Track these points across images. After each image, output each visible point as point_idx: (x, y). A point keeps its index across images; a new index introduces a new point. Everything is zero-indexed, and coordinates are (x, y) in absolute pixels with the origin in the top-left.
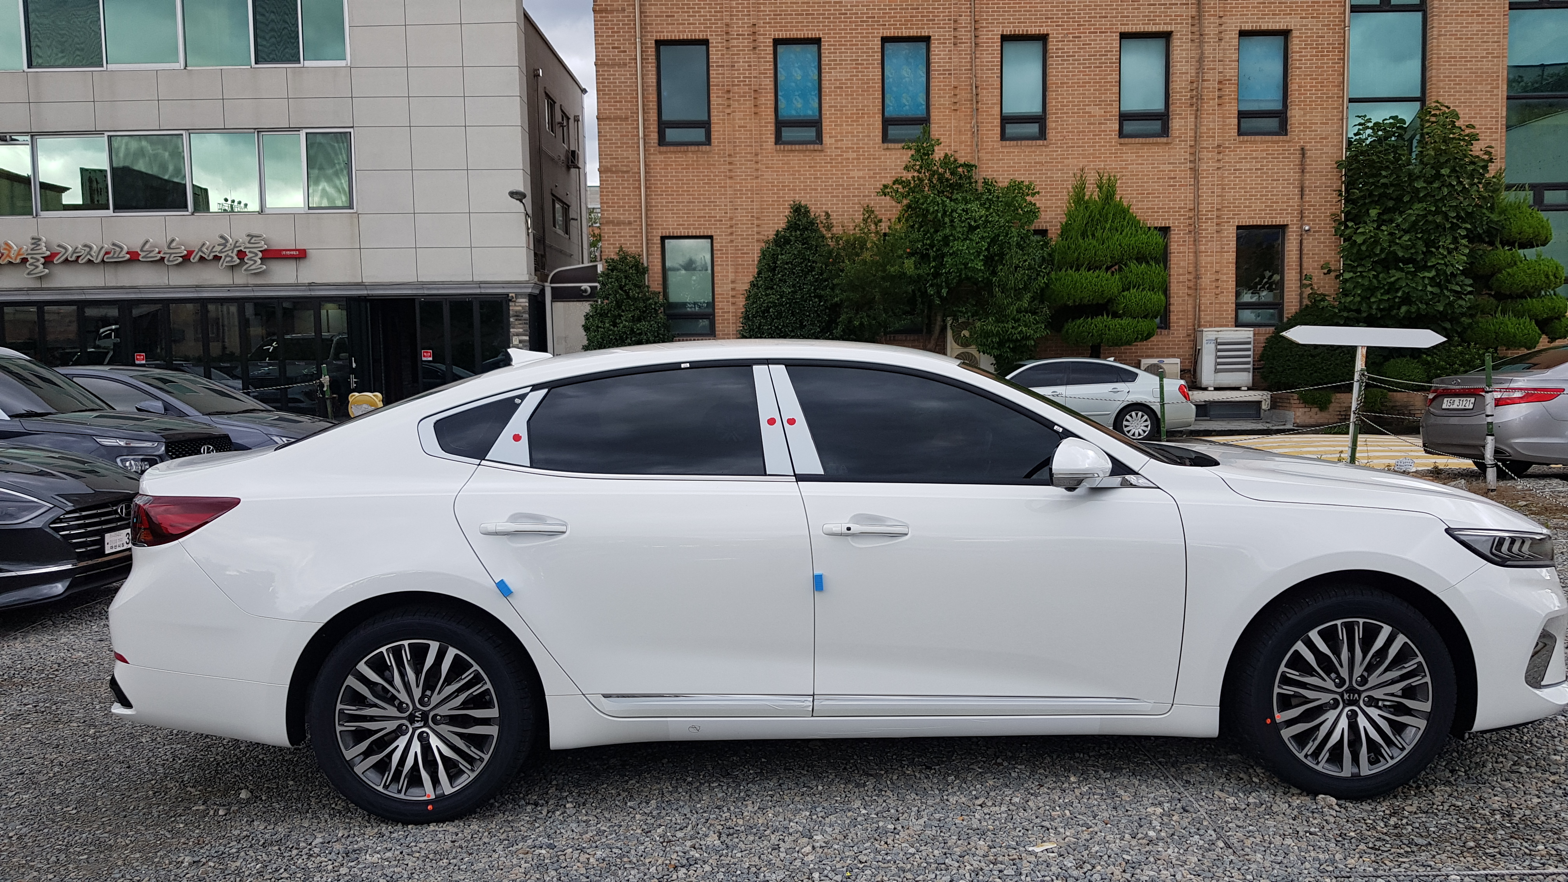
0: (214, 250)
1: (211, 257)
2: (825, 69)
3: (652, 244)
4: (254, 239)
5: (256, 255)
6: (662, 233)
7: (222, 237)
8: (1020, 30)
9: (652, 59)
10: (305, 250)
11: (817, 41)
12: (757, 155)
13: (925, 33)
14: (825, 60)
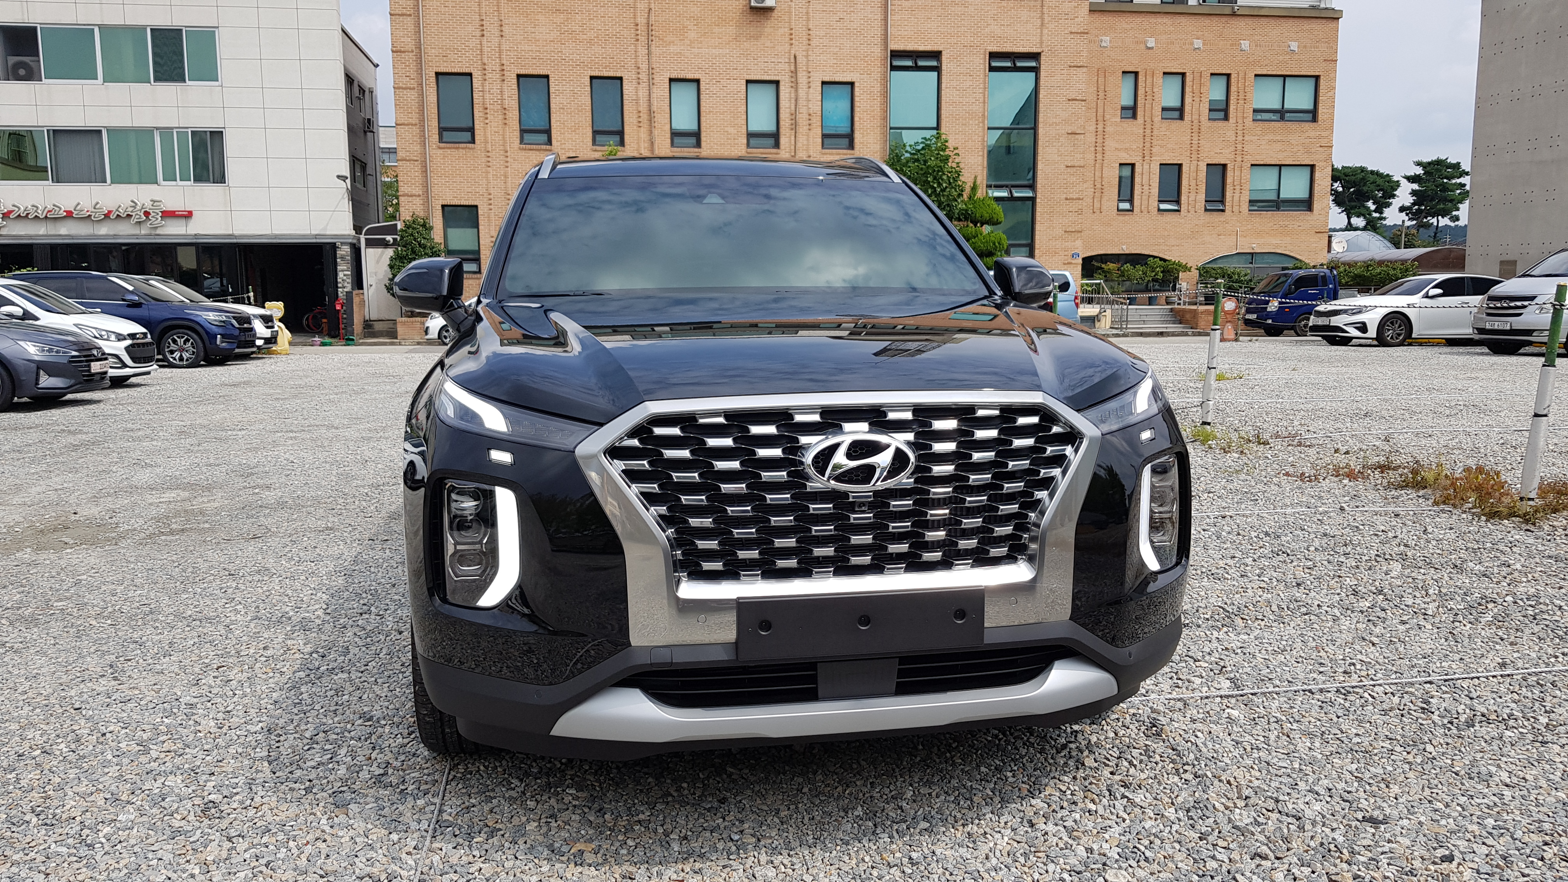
2: (552, 96)
3: (435, 211)
6: (443, 202)
8: (681, 76)
9: (434, 85)
11: (547, 77)
12: (507, 152)
13: (618, 75)
14: (552, 90)
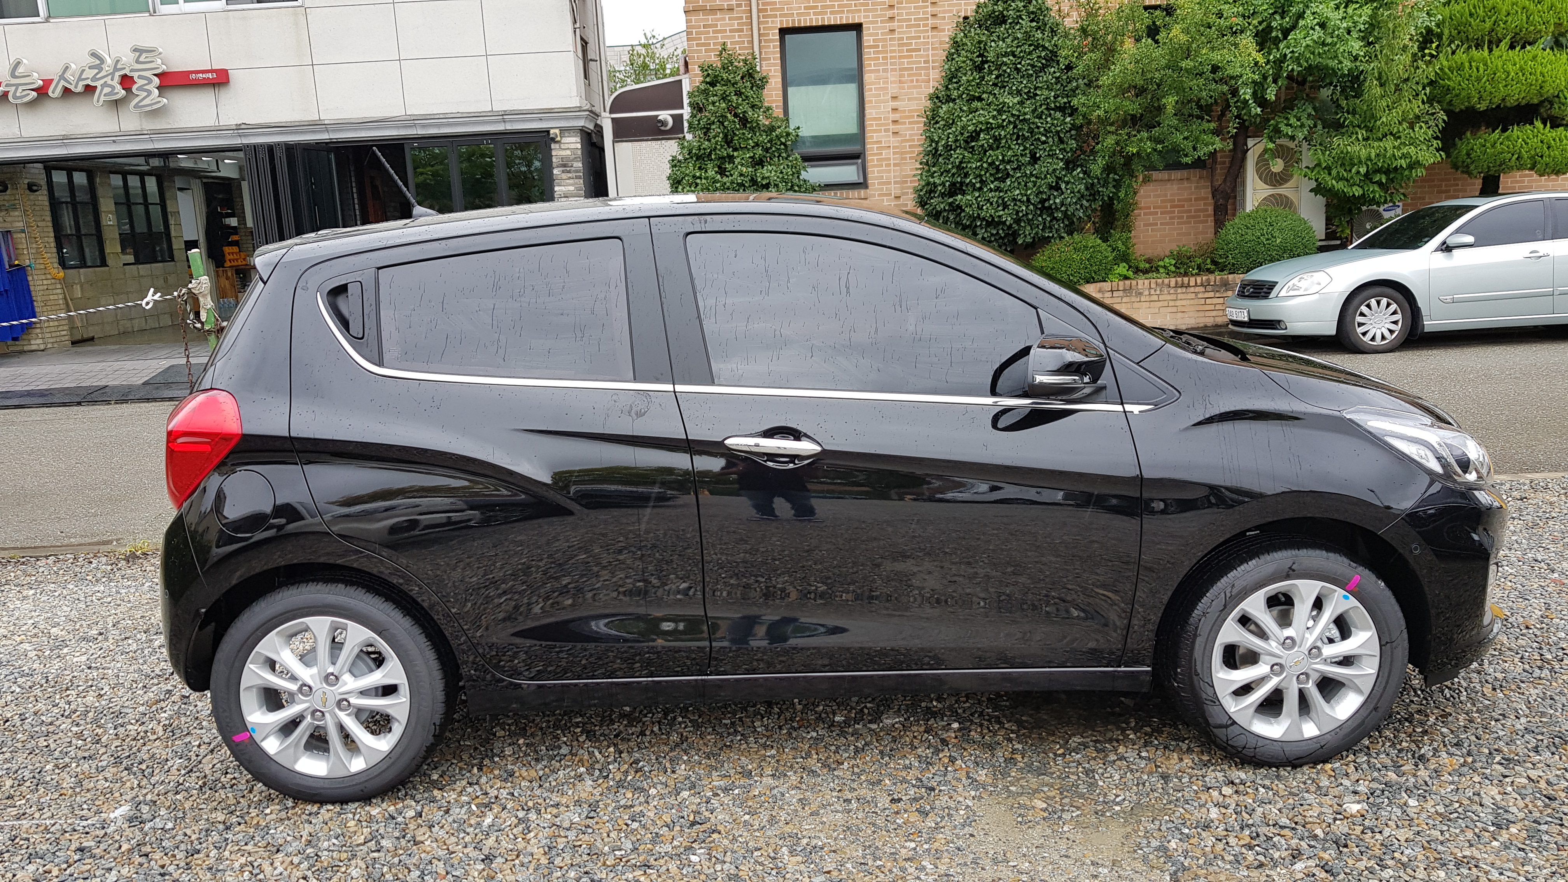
0: (83, 77)
1: (80, 89)
3: (766, 41)
4: (144, 55)
5: (150, 81)
6: (781, 22)
7: (94, 55)
10: (226, 71)
